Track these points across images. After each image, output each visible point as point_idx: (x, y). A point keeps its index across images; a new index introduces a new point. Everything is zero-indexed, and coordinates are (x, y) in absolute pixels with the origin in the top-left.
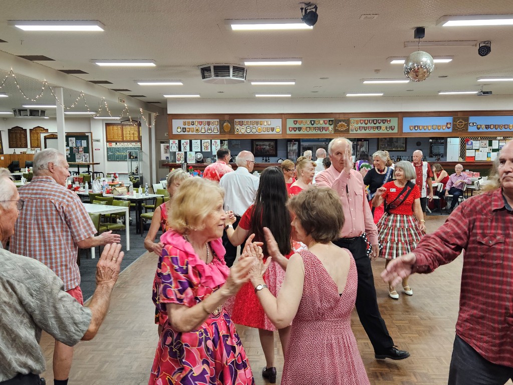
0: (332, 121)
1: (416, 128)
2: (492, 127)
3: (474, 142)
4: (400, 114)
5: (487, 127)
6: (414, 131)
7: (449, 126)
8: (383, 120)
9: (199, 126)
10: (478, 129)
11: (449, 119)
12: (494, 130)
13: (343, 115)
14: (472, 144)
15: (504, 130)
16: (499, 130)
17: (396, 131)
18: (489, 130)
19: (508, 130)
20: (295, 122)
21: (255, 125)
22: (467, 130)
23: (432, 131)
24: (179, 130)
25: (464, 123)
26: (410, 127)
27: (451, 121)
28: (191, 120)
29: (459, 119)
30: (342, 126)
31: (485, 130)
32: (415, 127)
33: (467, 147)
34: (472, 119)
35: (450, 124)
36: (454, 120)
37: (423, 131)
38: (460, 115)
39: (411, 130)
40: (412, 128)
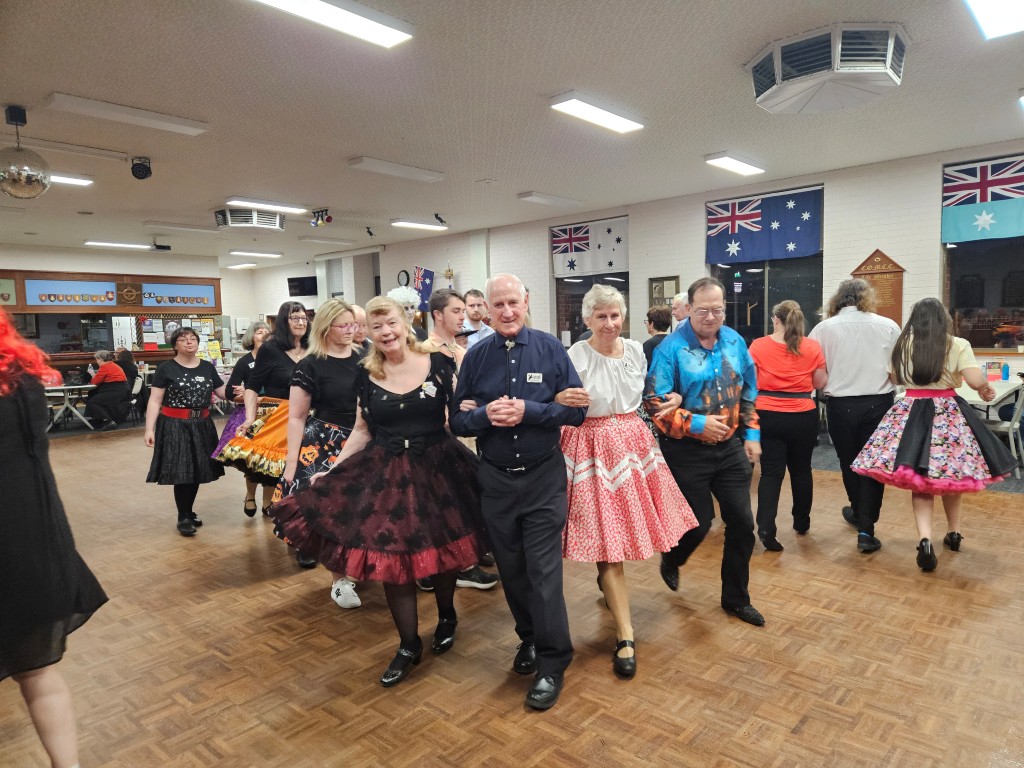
1: (52, 298)
2: (179, 300)
3: (154, 321)
4: (17, 274)
5: (172, 300)
6: (48, 303)
7: (110, 296)
10: (159, 302)
11: (111, 287)
12: (182, 304)
14: (151, 324)
15: (196, 304)
16: (189, 304)
17: (12, 301)
18: (175, 304)
19: (202, 305)
22: (141, 303)
23: (82, 303)
25: (135, 293)
26: (40, 296)
27: (114, 290)
29: (126, 286)
31: (169, 304)
32: (49, 296)
33: (144, 328)
34: (147, 288)
35: (112, 293)
36: (119, 288)
37: (65, 303)
38: (126, 280)
39: (43, 301)
40: (44, 298)
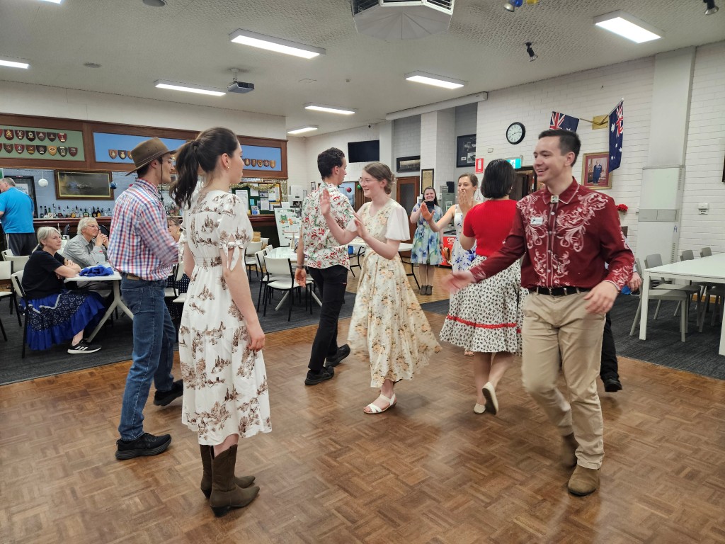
4: (85, 125)
6: (118, 160)
8: (49, 134)
12: (250, 167)
15: (263, 168)
16: (257, 168)
17: (80, 157)
19: (269, 168)
26: (110, 152)
32: (120, 152)
39: (112, 158)
40: (114, 154)
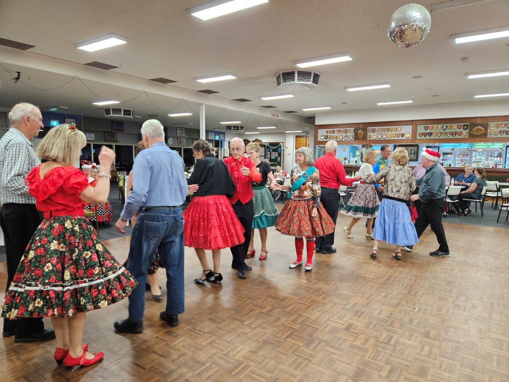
0: (467, 125)
9: (338, 134)
13: (480, 119)
20: (426, 128)
21: (386, 132)
24: (323, 138)
28: (332, 130)
30: (478, 130)
